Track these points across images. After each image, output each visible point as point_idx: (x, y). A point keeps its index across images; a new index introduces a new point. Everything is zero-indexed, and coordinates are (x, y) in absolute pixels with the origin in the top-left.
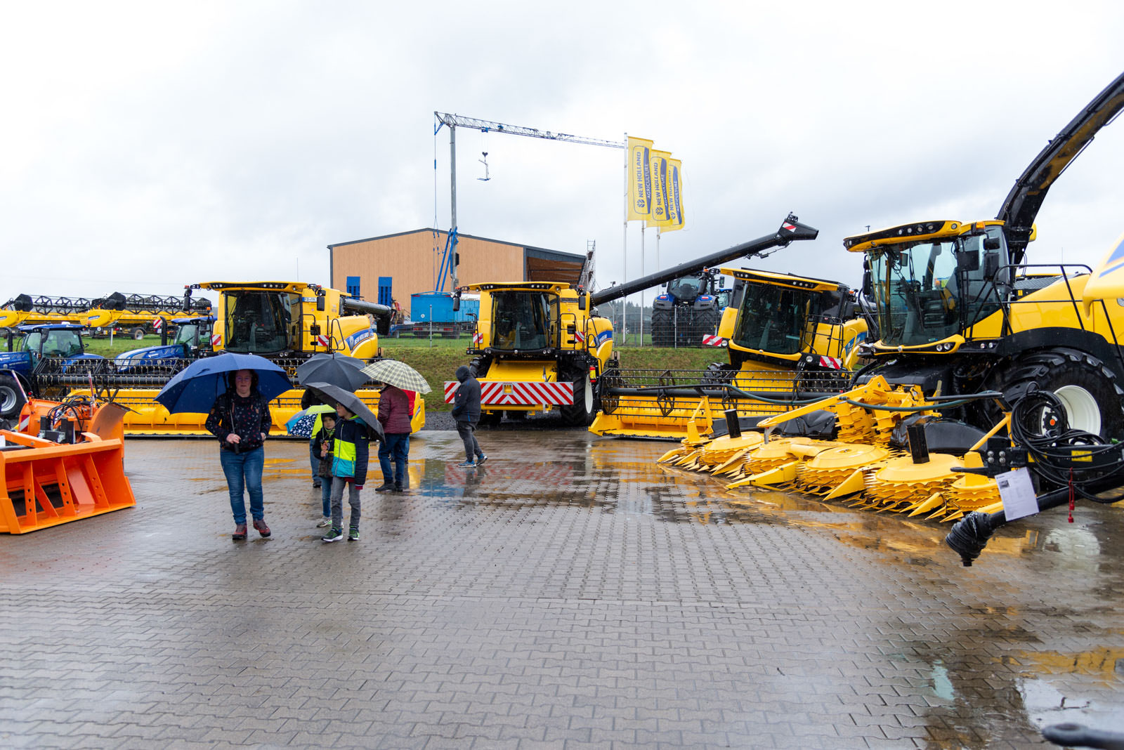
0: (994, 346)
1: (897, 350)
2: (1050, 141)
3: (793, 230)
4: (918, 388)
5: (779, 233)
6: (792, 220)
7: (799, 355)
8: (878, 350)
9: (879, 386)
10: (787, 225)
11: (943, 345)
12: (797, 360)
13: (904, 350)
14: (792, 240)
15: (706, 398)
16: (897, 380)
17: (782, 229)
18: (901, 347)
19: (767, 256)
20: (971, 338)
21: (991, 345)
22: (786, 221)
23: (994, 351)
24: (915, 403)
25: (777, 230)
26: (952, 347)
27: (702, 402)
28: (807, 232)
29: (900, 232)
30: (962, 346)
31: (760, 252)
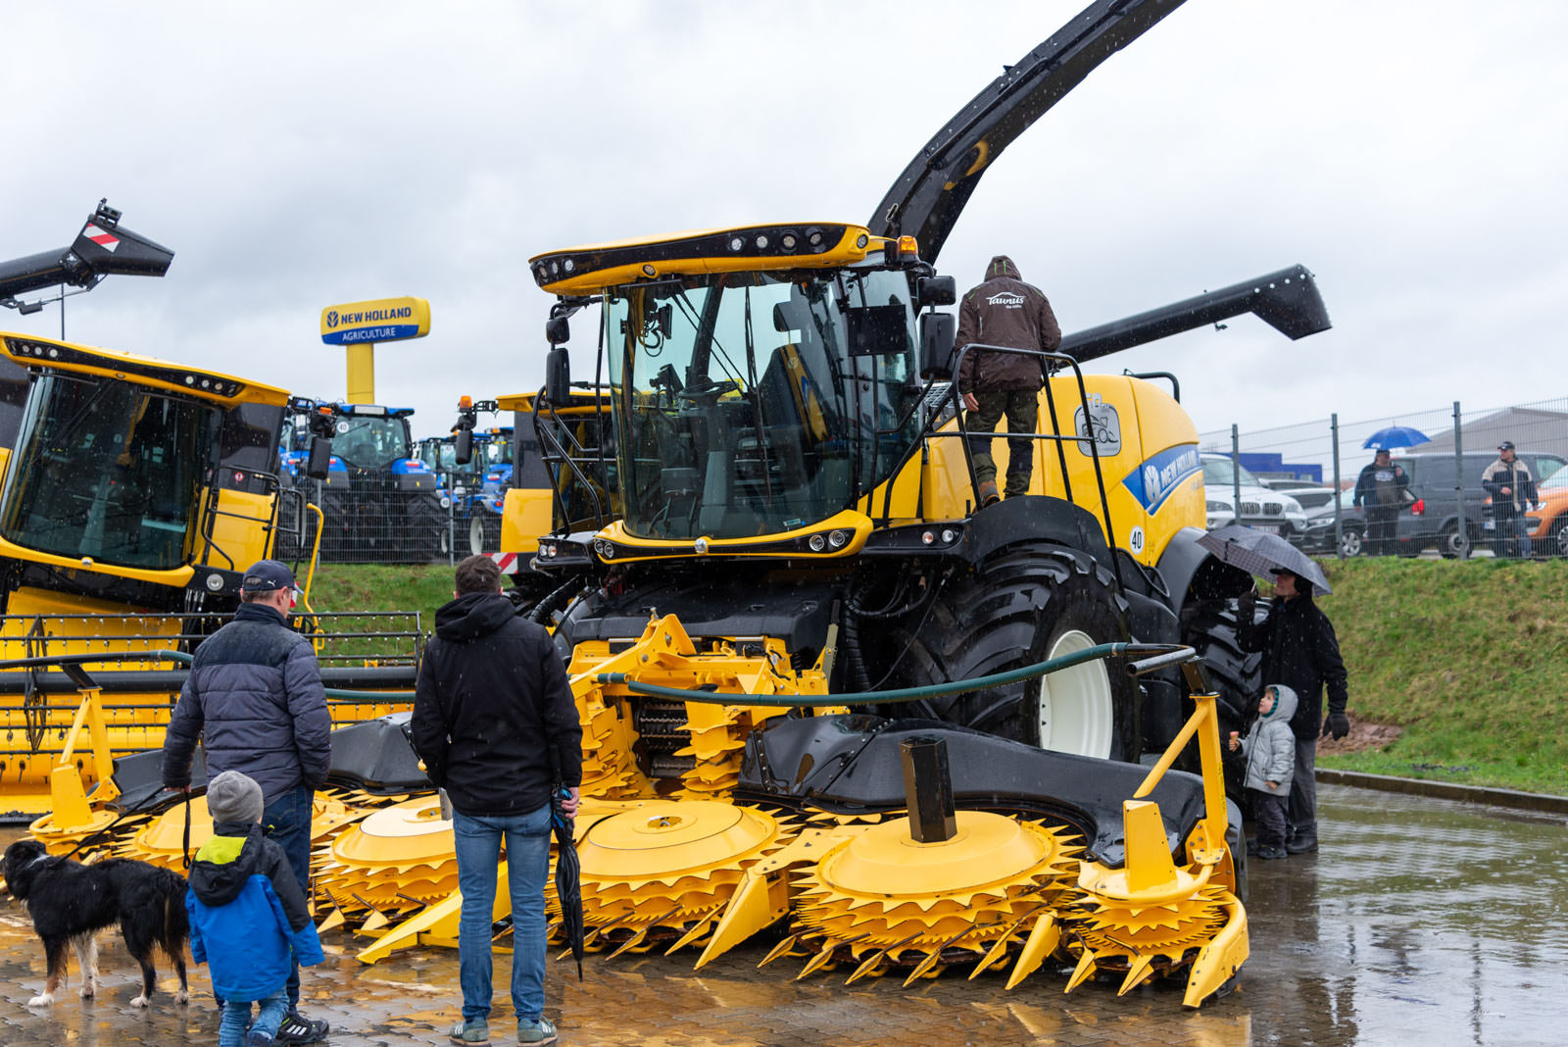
0: (955, 540)
1: (692, 550)
2: (1007, 68)
3: (111, 247)
4: (780, 646)
5: (73, 250)
6: (105, 217)
7: (187, 571)
8: (620, 550)
9: (669, 643)
10: (94, 232)
11: (825, 534)
12: (182, 584)
13: (712, 549)
14: (106, 272)
15: (95, 693)
16: (708, 627)
17: (81, 242)
18: (704, 542)
19: (37, 308)
20: (885, 520)
21: (947, 536)
22: (92, 221)
23: (956, 550)
24: (782, 683)
25: (69, 242)
26: (848, 540)
27: (84, 706)
28: (147, 255)
29: (737, 244)
30: (872, 539)
31: (18, 297)
